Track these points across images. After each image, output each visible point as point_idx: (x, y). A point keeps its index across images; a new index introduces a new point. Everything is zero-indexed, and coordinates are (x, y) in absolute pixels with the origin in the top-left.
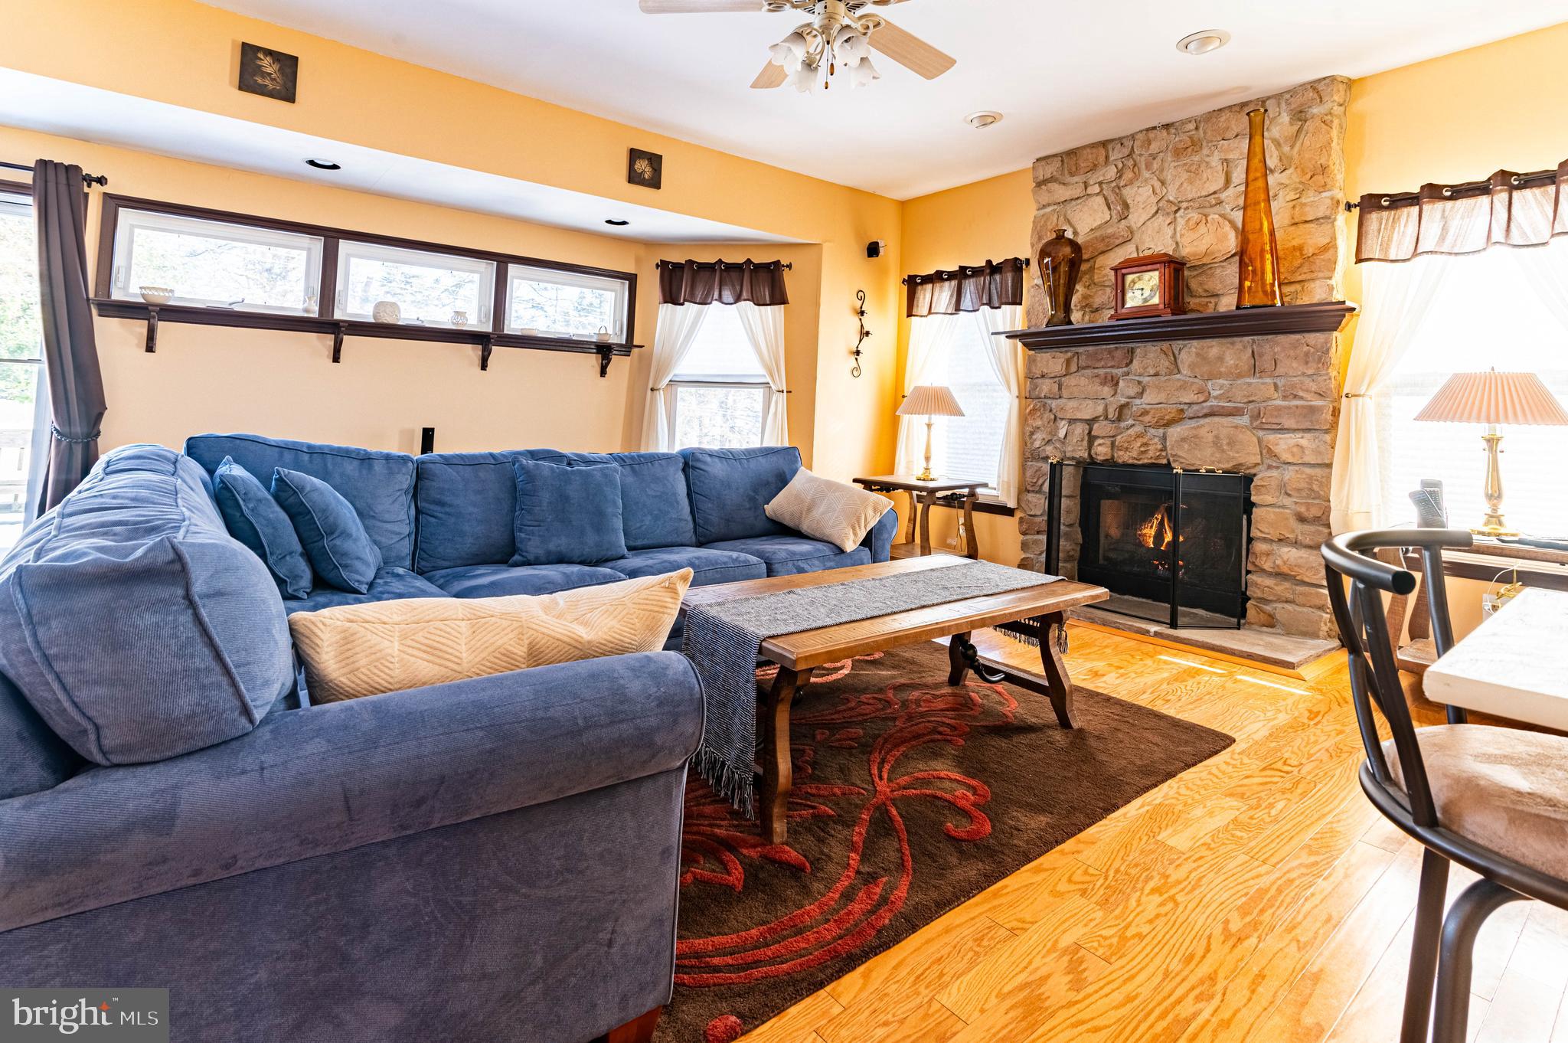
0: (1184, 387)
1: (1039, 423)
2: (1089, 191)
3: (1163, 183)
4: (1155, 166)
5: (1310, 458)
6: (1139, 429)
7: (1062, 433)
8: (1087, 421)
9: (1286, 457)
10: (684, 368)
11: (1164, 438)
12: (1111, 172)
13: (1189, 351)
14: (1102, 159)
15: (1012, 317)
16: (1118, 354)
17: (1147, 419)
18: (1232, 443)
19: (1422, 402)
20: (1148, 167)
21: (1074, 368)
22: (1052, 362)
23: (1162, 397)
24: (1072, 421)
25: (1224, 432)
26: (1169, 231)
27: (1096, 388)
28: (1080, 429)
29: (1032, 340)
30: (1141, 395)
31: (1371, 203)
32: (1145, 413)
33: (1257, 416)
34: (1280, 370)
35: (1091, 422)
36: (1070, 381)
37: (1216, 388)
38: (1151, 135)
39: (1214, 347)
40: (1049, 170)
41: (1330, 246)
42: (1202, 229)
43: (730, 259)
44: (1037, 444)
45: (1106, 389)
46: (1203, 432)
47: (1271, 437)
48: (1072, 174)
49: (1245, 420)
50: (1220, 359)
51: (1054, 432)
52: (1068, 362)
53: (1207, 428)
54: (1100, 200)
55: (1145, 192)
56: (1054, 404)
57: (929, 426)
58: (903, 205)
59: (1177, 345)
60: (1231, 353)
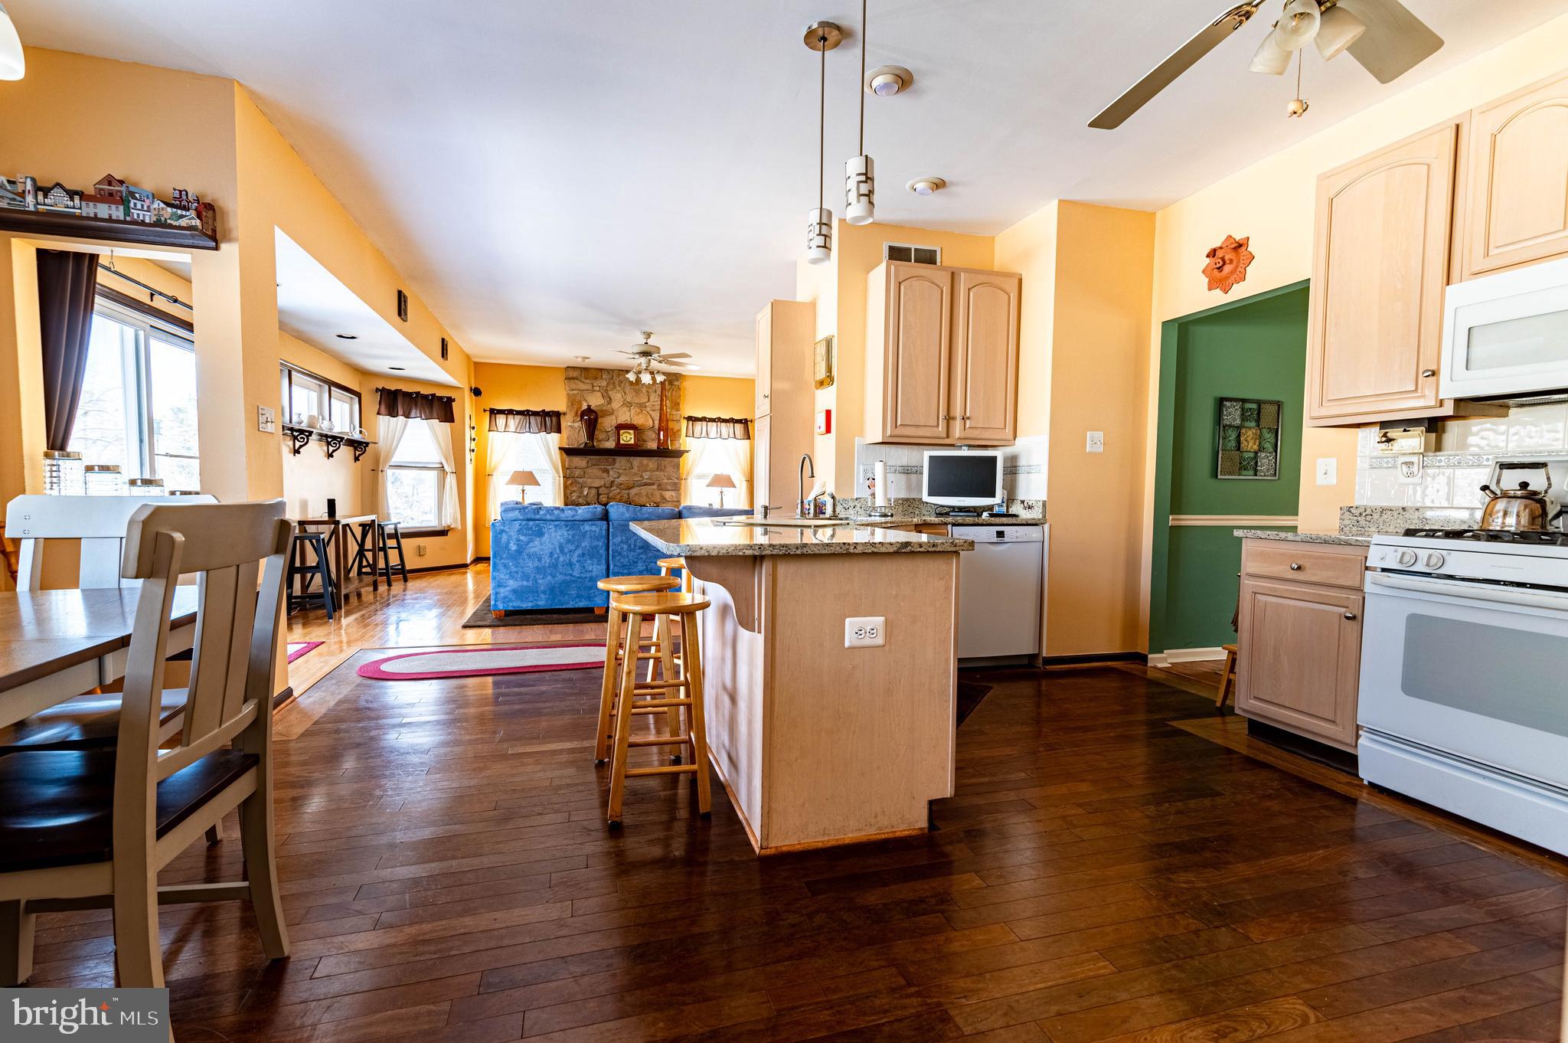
0: (635, 474)
1: (575, 489)
2: (595, 388)
3: (625, 394)
4: (622, 385)
5: (675, 499)
6: (618, 490)
7: (585, 493)
8: (596, 488)
9: (668, 499)
11: (628, 494)
12: (604, 383)
13: (636, 461)
14: (599, 375)
15: (554, 440)
16: (611, 460)
17: (622, 486)
18: (652, 495)
19: (707, 481)
20: (619, 386)
21: (590, 465)
22: (580, 461)
23: (627, 478)
24: (590, 488)
25: (650, 491)
26: (629, 414)
27: (600, 473)
28: (594, 491)
29: (568, 451)
30: (618, 477)
31: (689, 419)
32: (621, 484)
33: (659, 485)
34: (667, 470)
35: (598, 488)
36: (589, 471)
37: (646, 475)
38: (621, 373)
39: (645, 460)
40: (575, 374)
41: (679, 430)
42: (641, 416)
43: (424, 391)
44: (574, 498)
45: (605, 475)
46: (642, 491)
47: (664, 493)
48: (586, 379)
49: (655, 487)
50: (647, 465)
51: (582, 492)
52: (588, 462)
53: (645, 490)
54: (599, 394)
55: (619, 396)
56: (581, 480)
57: (523, 491)
58: (475, 363)
59: (632, 458)
60: (651, 463)
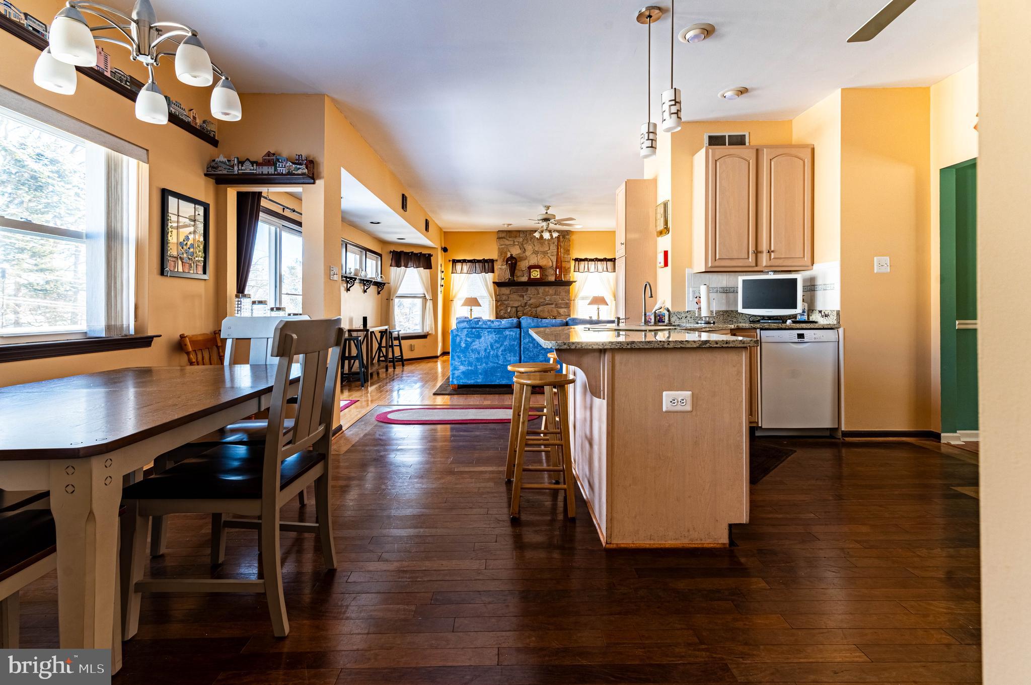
0: (541, 298)
1: (502, 308)
2: (515, 243)
3: (534, 245)
4: (532, 240)
5: (566, 314)
6: (530, 309)
7: (509, 311)
8: (516, 307)
9: (562, 314)
10: (400, 292)
11: (536, 311)
12: (521, 240)
13: (541, 289)
14: (518, 235)
15: (490, 277)
16: (524, 289)
17: (532, 306)
18: (551, 311)
19: (588, 301)
20: (531, 241)
21: (512, 292)
22: (506, 290)
23: (535, 301)
24: (512, 307)
25: (550, 309)
26: (536, 258)
27: (518, 298)
28: (514, 309)
29: (498, 284)
30: (530, 300)
31: (576, 260)
32: (532, 304)
33: (556, 305)
34: (561, 294)
35: (517, 307)
36: (511, 296)
37: (548, 298)
38: (531, 232)
39: (547, 288)
40: (503, 235)
41: (569, 268)
42: (544, 259)
43: (416, 251)
44: (502, 314)
45: (521, 298)
46: (545, 309)
47: (559, 309)
48: (510, 238)
49: (553, 306)
50: (549, 291)
51: (507, 310)
52: (510, 291)
53: (547, 308)
54: (518, 246)
55: (530, 247)
56: (506, 302)
57: (471, 310)
58: (445, 232)
59: (538, 287)
60: (551, 290)
